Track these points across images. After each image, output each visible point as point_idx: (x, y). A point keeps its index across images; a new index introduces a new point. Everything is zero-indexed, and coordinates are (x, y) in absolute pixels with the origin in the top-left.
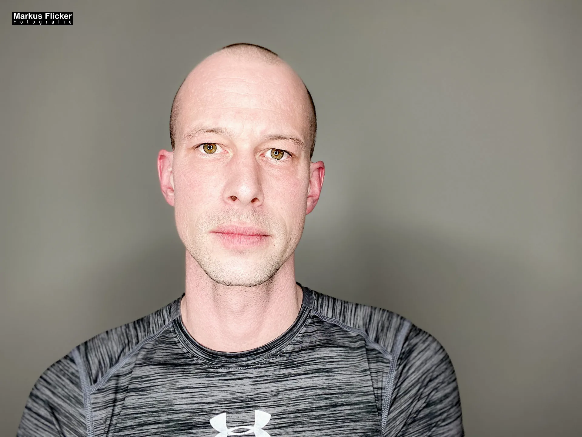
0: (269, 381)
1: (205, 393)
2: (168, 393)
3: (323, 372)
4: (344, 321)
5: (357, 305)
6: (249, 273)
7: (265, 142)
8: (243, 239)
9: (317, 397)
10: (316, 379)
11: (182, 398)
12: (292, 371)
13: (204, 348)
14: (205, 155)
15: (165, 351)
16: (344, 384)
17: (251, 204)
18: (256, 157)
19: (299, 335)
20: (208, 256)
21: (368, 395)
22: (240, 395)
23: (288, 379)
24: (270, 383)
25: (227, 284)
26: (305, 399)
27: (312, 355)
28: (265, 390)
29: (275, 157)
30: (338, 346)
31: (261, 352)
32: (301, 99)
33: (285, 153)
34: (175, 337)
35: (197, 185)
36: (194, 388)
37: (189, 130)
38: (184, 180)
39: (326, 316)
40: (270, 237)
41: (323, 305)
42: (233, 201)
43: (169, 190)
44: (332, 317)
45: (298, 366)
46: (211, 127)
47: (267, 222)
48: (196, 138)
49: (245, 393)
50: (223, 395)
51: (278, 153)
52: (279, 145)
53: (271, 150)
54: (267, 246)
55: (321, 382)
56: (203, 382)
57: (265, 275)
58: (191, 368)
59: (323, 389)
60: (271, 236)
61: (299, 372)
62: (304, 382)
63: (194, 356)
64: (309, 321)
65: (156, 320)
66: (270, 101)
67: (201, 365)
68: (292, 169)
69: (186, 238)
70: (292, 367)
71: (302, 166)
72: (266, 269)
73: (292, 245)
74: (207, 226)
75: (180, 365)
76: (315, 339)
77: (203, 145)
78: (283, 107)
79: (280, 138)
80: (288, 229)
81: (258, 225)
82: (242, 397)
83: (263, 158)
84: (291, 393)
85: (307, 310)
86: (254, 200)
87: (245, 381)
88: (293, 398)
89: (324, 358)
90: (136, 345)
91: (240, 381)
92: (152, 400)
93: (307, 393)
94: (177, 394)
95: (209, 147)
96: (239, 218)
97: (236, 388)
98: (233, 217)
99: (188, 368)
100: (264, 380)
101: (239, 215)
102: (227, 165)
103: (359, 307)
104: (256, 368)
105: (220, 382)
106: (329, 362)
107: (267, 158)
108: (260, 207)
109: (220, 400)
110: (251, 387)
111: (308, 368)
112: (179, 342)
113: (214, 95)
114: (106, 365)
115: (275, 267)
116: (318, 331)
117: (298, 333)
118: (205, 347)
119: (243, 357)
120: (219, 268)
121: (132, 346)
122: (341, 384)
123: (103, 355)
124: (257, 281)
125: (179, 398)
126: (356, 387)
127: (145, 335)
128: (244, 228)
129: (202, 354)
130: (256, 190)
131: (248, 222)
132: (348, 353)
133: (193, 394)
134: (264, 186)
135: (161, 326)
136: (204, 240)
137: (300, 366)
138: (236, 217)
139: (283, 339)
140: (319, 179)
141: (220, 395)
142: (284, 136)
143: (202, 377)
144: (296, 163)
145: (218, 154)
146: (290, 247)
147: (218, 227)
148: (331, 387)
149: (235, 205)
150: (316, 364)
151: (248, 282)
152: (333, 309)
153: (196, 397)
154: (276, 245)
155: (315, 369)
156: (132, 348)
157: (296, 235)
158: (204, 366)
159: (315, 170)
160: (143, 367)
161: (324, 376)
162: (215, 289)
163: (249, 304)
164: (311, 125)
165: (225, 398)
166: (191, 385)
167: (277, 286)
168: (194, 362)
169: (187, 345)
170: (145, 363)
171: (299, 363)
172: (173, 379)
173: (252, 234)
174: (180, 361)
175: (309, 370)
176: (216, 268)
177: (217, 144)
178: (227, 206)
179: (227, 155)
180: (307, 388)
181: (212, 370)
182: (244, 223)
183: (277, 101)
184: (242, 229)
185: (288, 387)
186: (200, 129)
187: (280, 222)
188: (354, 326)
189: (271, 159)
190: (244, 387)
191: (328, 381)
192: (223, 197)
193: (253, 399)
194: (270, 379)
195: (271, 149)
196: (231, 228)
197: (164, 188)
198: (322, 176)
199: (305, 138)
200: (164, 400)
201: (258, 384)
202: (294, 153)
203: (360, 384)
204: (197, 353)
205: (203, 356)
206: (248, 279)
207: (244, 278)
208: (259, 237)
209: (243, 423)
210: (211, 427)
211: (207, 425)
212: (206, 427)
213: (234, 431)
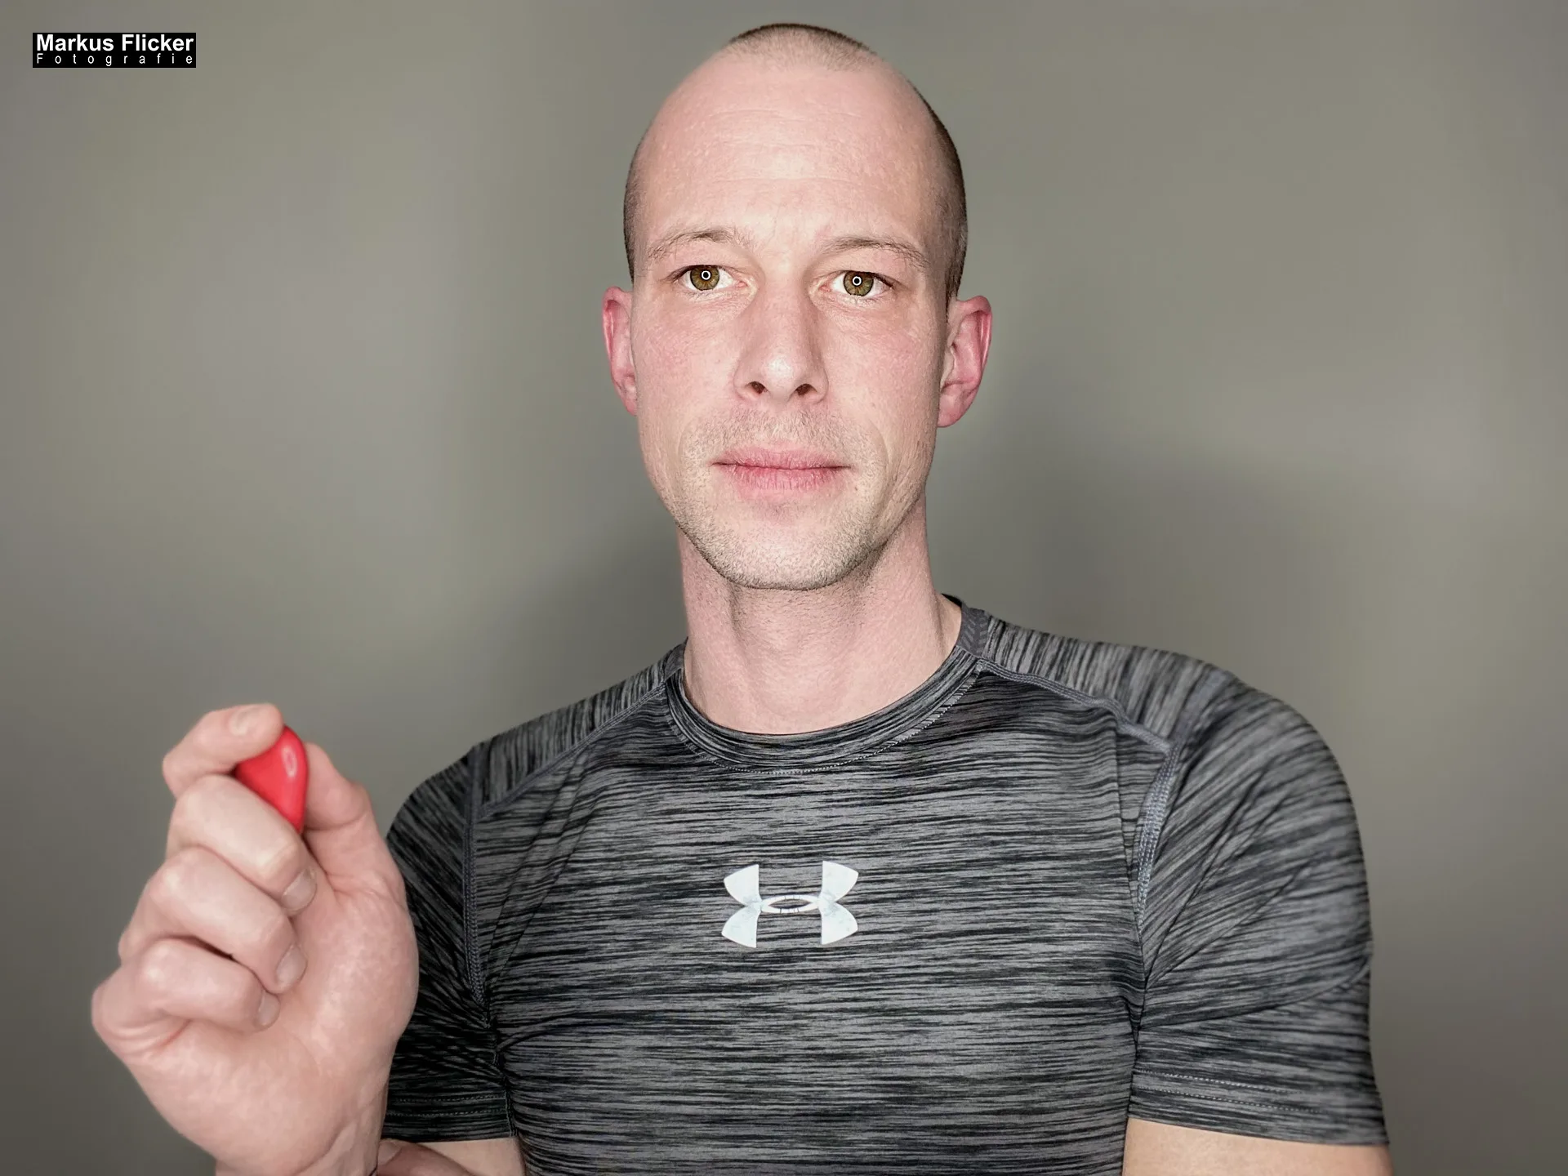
0: (859, 802)
1: (718, 823)
2: (642, 822)
3: (989, 786)
4: (1058, 678)
5: (1100, 644)
6: (798, 556)
7: (826, 255)
8: (781, 477)
9: (973, 838)
10: (973, 800)
11: (669, 833)
12: (918, 782)
13: (718, 728)
14: (694, 294)
15: (644, 741)
16: (1043, 812)
17: (797, 399)
18: (810, 293)
19: (942, 709)
20: (709, 521)
21: (1101, 838)
22: (793, 829)
23: (907, 798)
24: (861, 805)
25: (751, 583)
26: (942, 843)
27: (968, 749)
28: (849, 821)
29: (853, 291)
30: (1033, 730)
31: (843, 738)
32: (916, 147)
33: (875, 281)
34: (667, 714)
35: (678, 360)
36: (694, 812)
37: (657, 237)
38: (651, 351)
39: (1014, 669)
40: (847, 471)
41: (1011, 648)
42: (756, 394)
43: (629, 379)
44: (1030, 671)
45: (931, 773)
46: (702, 229)
47: (837, 439)
48: (672, 255)
49: (802, 824)
50: (756, 827)
51: (860, 281)
52: (861, 260)
53: (843, 275)
54: (840, 492)
55: (984, 807)
56: (713, 800)
57: (836, 561)
58: (690, 773)
59: (988, 822)
60: (849, 467)
61: (932, 785)
62: (942, 806)
63: (699, 748)
64: (972, 681)
65: (636, 683)
66: (836, 159)
67: (712, 765)
68: (895, 316)
69: (664, 483)
70: (916, 775)
71: (921, 307)
72: (838, 548)
73: (902, 492)
74: (703, 450)
75: (670, 766)
76: (978, 717)
77: (688, 274)
78: (867, 170)
79: (862, 242)
80: (890, 455)
81: (817, 446)
82: (796, 834)
83: (826, 295)
84: (910, 828)
85: (966, 659)
86: (803, 390)
87: (804, 801)
88: (914, 841)
89: (994, 755)
90: (587, 734)
91: (793, 798)
92: (608, 835)
93: (948, 831)
94: (658, 824)
95: (703, 275)
96: (771, 431)
97: (784, 813)
98: (756, 430)
99: (686, 773)
100: (847, 800)
101: (769, 425)
102: (742, 314)
103: (1103, 648)
104: (830, 772)
105: (751, 800)
106: (1007, 764)
107: (837, 293)
108: (821, 404)
109: (748, 838)
110: (818, 813)
111: (953, 776)
112: (674, 723)
113: (707, 153)
114: (520, 770)
115: (860, 541)
116: (989, 703)
117: (941, 704)
118: (719, 726)
119: (802, 747)
120: (732, 547)
121: (579, 733)
122: (1034, 812)
123: (519, 750)
124: (817, 573)
125: (663, 833)
126: (1073, 821)
127: (610, 714)
128: (782, 454)
129: (716, 743)
130: (805, 367)
131: (791, 439)
132: (1060, 746)
133: (692, 824)
134: (828, 357)
135: (642, 692)
136: (699, 483)
137: (936, 772)
138: (762, 429)
139: (898, 715)
140: (979, 341)
141: (750, 828)
142: (872, 238)
143: (712, 790)
144: (904, 301)
145: (725, 289)
146: (896, 497)
147: (726, 453)
148: (1007, 820)
149: (762, 405)
150: (973, 768)
151: (796, 578)
152: (1037, 656)
153: (697, 832)
154: (861, 488)
155: (973, 780)
156: (580, 739)
157: (912, 469)
158: (718, 767)
159: (967, 316)
160: (598, 773)
161: (990, 795)
162: (734, 601)
163: (812, 631)
164: (946, 210)
165: (758, 833)
166: (688, 806)
167: (885, 592)
168: (699, 761)
169: (688, 727)
170: (600, 764)
171: (934, 766)
172: (651, 792)
173: (801, 466)
174: (670, 760)
175: (956, 782)
176: (726, 546)
177: (720, 267)
178: (743, 406)
179: (745, 291)
180: (948, 820)
181: (733, 776)
182: (781, 442)
183: (854, 156)
184: (778, 456)
185: (902, 815)
186: (680, 233)
187: (868, 437)
188: (1085, 688)
189: (844, 296)
190: (802, 813)
191: (998, 807)
192: (735, 386)
193: (819, 839)
194: (862, 799)
195: (843, 272)
196: (753, 455)
197: (618, 377)
198: (985, 332)
199: (925, 242)
200: (631, 837)
201: (834, 806)
202: (897, 277)
203: (1085, 814)
204: (705, 742)
205: (718, 747)
206: (796, 570)
207: (787, 568)
208: (818, 472)
209: (794, 888)
210: (727, 895)
211: (718, 888)
212: (714, 894)
213: (775, 905)
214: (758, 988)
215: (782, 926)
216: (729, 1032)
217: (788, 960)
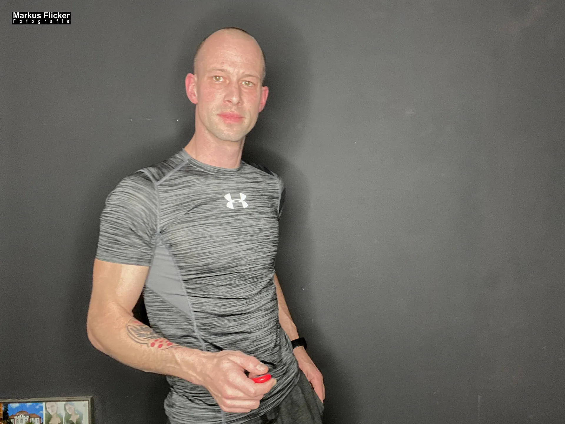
6: (234, 135)
7: (242, 77)
11: (209, 189)
14: (215, 81)
17: (237, 105)
18: (238, 84)
20: (216, 126)
25: (224, 140)
33: (251, 83)
36: (214, 184)
40: (244, 119)
42: (228, 102)
43: (192, 95)
46: (219, 69)
47: (243, 112)
48: (211, 73)
49: (234, 186)
50: (227, 187)
51: (248, 83)
52: (249, 79)
54: (242, 123)
56: (216, 182)
57: (240, 136)
68: (254, 90)
71: (258, 88)
72: (241, 134)
74: (216, 112)
77: (214, 77)
79: (250, 76)
80: (252, 117)
81: (239, 113)
83: (241, 85)
86: (238, 103)
95: (217, 78)
96: (231, 110)
97: (230, 184)
98: (228, 109)
101: (231, 108)
102: (225, 87)
107: (243, 85)
108: (241, 106)
120: (220, 132)
124: (237, 138)
128: (233, 114)
130: (239, 99)
131: (235, 111)
134: (243, 97)
136: (215, 118)
144: (256, 87)
147: (221, 113)
149: (229, 104)
151: (233, 140)
154: (246, 122)
159: (263, 90)
166: (212, 183)
173: (236, 117)
177: (221, 77)
178: (226, 104)
179: (226, 82)
181: (219, 177)
186: (214, 69)
187: (248, 112)
190: (234, 184)
192: (224, 100)
195: (245, 81)
196: (227, 114)
202: (255, 83)
207: (232, 137)
208: (239, 118)
209: (237, 198)
210: (225, 199)
211: (223, 198)
212: (223, 199)
213: (235, 201)
214: (236, 216)
215: (236, 205)
216: (233, 224)
217: (240, 210)
